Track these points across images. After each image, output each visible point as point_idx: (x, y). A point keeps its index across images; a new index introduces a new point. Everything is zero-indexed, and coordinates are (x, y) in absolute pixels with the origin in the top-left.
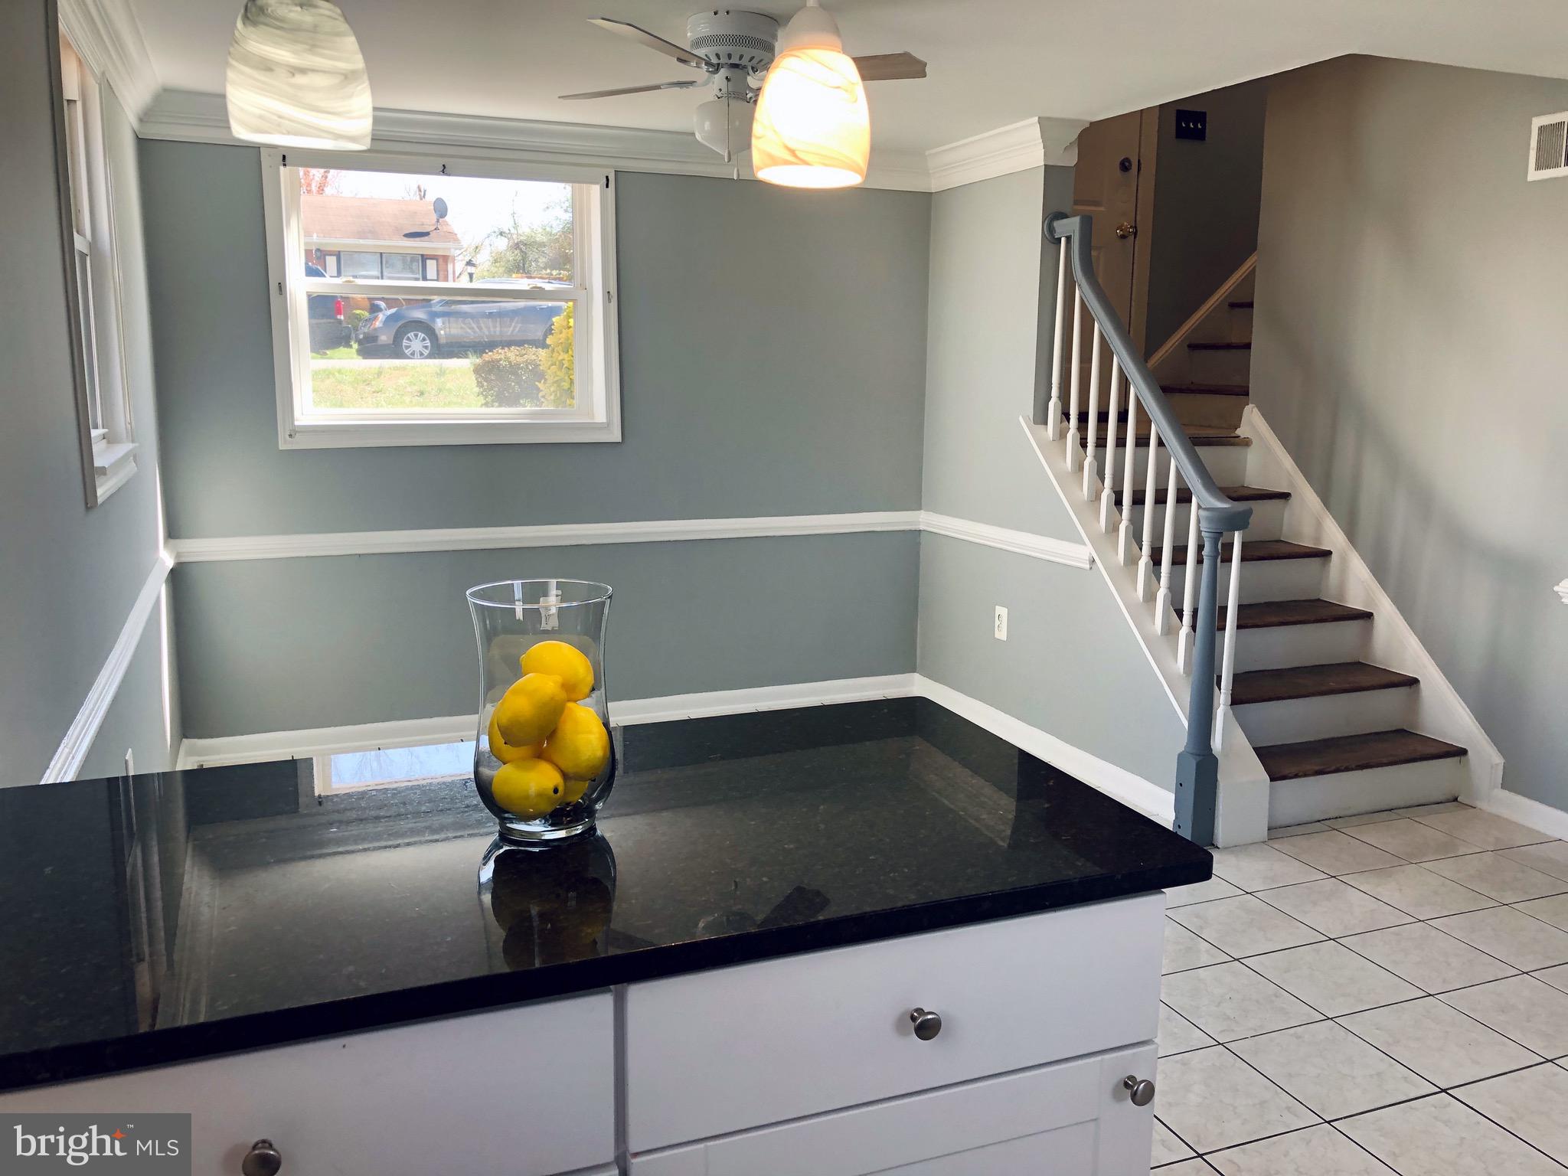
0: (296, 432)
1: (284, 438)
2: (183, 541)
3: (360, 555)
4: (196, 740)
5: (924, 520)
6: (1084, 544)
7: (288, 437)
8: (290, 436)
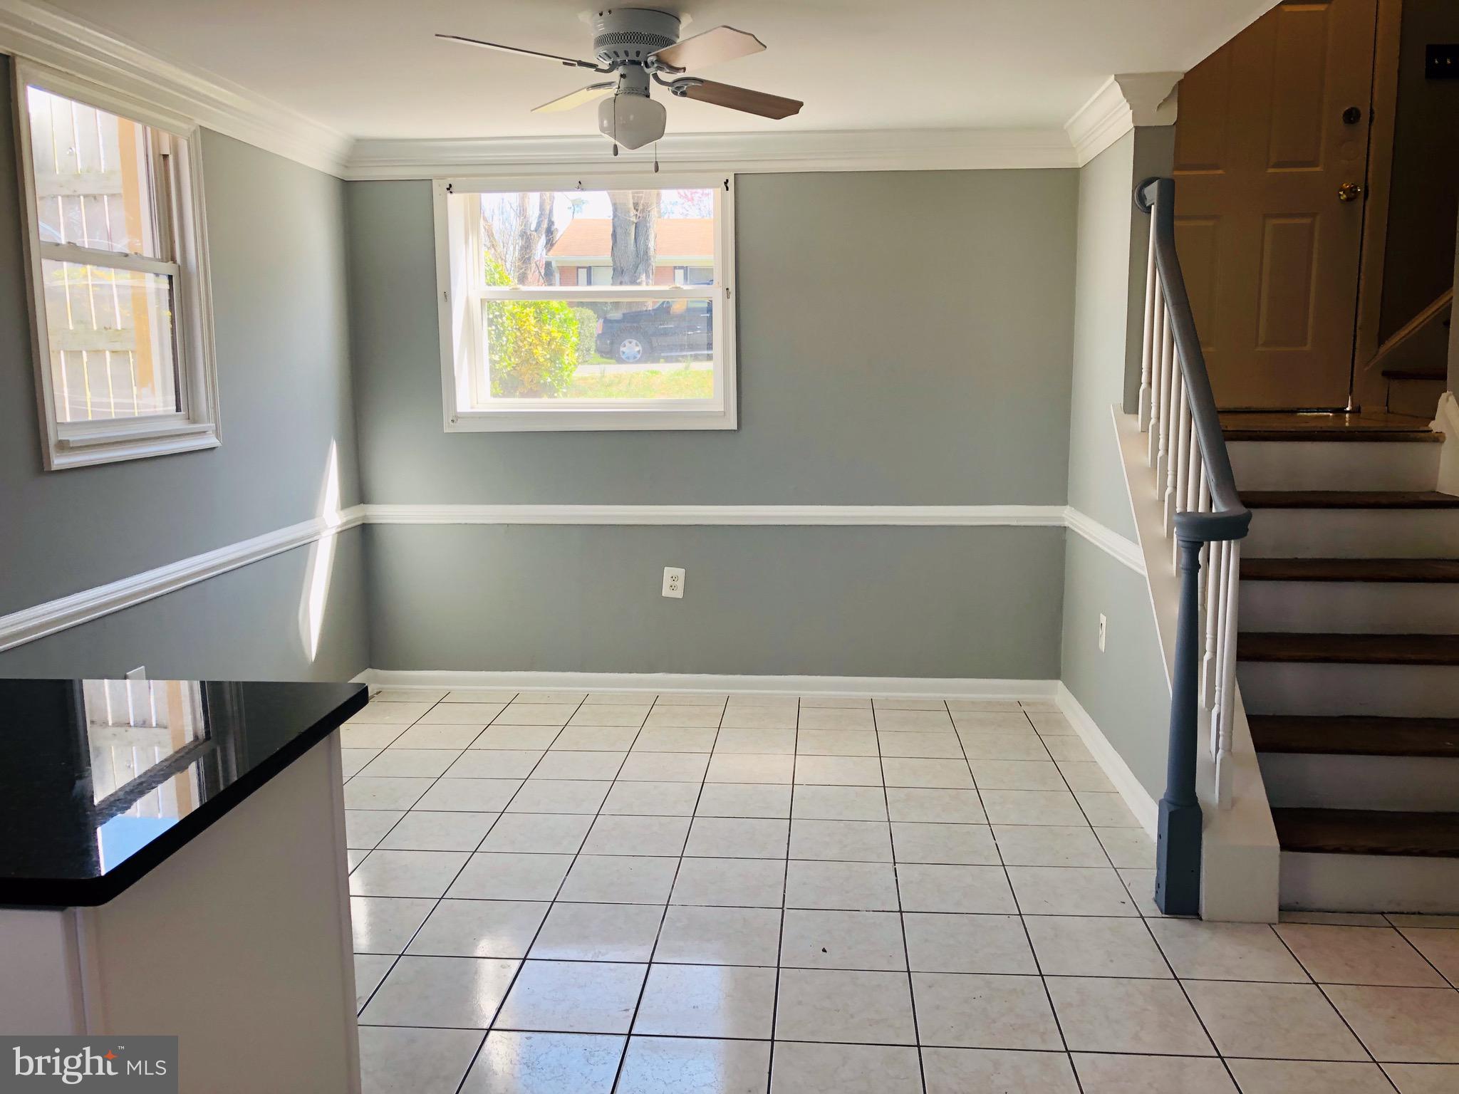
0: (457, 418)
1: (449, 423)
2: (371, 505)
3: (508, 525)
4: (379, 670)
5: (1068, 516)
6: (1138, 544)
7: (451, 423)
8: (453, 421)
